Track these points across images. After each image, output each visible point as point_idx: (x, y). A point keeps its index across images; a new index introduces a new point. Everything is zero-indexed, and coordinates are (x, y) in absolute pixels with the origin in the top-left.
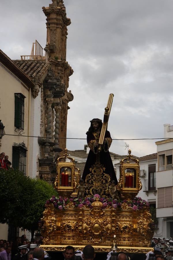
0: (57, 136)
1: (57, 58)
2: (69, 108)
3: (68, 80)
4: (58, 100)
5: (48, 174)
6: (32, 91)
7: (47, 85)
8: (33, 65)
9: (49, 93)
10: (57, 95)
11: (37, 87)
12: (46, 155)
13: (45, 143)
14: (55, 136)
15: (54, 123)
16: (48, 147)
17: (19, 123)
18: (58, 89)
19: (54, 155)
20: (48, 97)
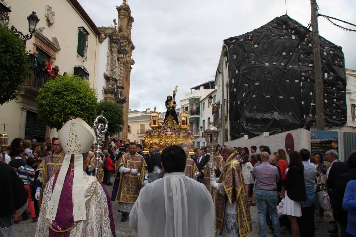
0: (121, 78)
1: (124, 35)
2: (132, 69)
4: (122, 55)
5: (111, 99)
6: (99, 38)
7: (112, 40)
10: (121, 52)
12: (110, 86)
13: (109, 77)
15: (120, 70)
20: (113, 47)
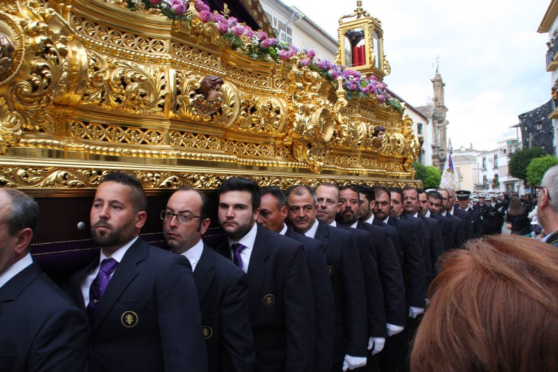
0: (441, 143)
1: (439, 104)
2: (447, 128)
3: (446, 114)
4: (440, 125)
5: (437, 162)
6: (426, 121)
7: (434, 118)
8: (426, 108)
9: (435, 121)
10: (440, 122)
11: (429, 119)
12: (436, 153)
13: (435, 147)
15: (440, 136)
16: (436, 149)
18: (440, 119)
19: (440, 153)
20: (435, 123)
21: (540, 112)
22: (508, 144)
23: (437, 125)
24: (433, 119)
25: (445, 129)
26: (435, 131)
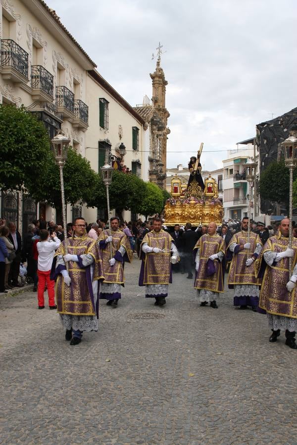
0: (160, 156)
1: (159, 106)
2: (167, 138)
3: (167, 120)
4: (160, 133)
5: (155, 180)
6: (144, 126)
7: (153, 123)
8: (144, 110)
9: (155, 127)
10: (160, 129)
11: (147, 123)
12: (154, 168)
13: (153, 160)
14: (159, 156)
15: (159, 147)
16: (154, 163)
17: (135, 147)
18: (160, 126)
19: (159, 168)
20: (154, 130)
21: (282, 122)
22: (234, 163)
23: (156, 132)
24: (152, 125)
25: (165, 139)
26: (153, 140)
